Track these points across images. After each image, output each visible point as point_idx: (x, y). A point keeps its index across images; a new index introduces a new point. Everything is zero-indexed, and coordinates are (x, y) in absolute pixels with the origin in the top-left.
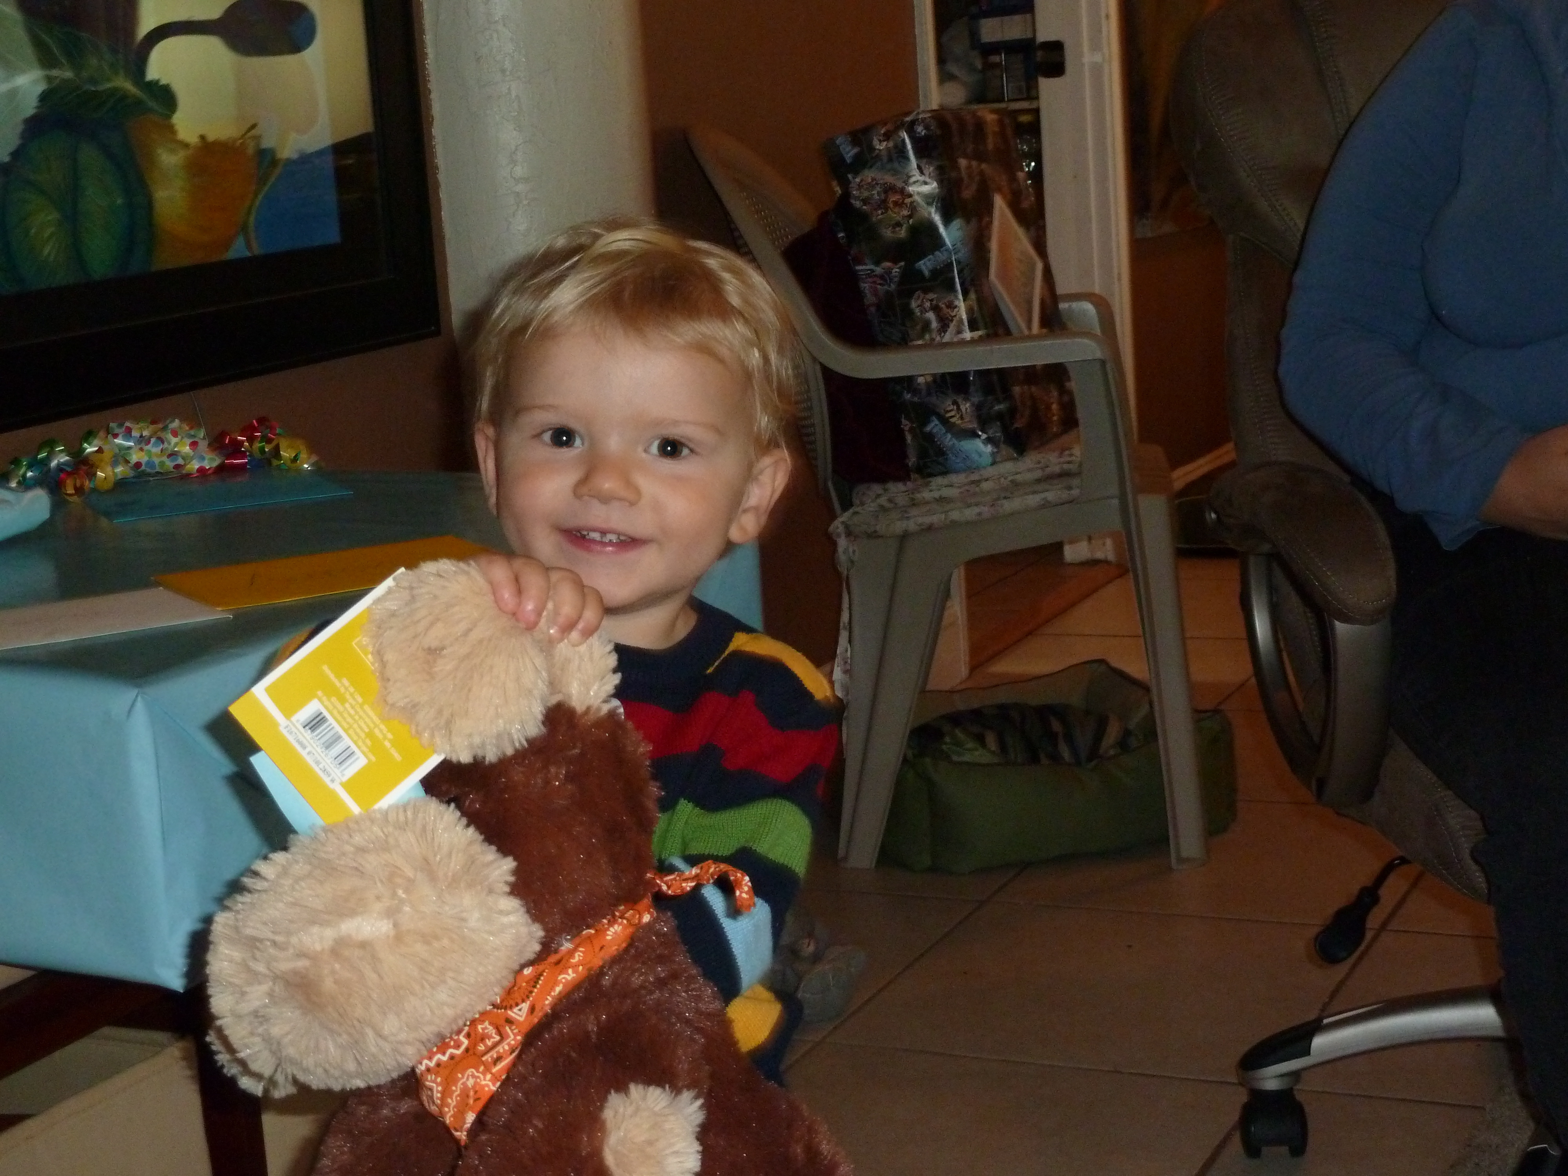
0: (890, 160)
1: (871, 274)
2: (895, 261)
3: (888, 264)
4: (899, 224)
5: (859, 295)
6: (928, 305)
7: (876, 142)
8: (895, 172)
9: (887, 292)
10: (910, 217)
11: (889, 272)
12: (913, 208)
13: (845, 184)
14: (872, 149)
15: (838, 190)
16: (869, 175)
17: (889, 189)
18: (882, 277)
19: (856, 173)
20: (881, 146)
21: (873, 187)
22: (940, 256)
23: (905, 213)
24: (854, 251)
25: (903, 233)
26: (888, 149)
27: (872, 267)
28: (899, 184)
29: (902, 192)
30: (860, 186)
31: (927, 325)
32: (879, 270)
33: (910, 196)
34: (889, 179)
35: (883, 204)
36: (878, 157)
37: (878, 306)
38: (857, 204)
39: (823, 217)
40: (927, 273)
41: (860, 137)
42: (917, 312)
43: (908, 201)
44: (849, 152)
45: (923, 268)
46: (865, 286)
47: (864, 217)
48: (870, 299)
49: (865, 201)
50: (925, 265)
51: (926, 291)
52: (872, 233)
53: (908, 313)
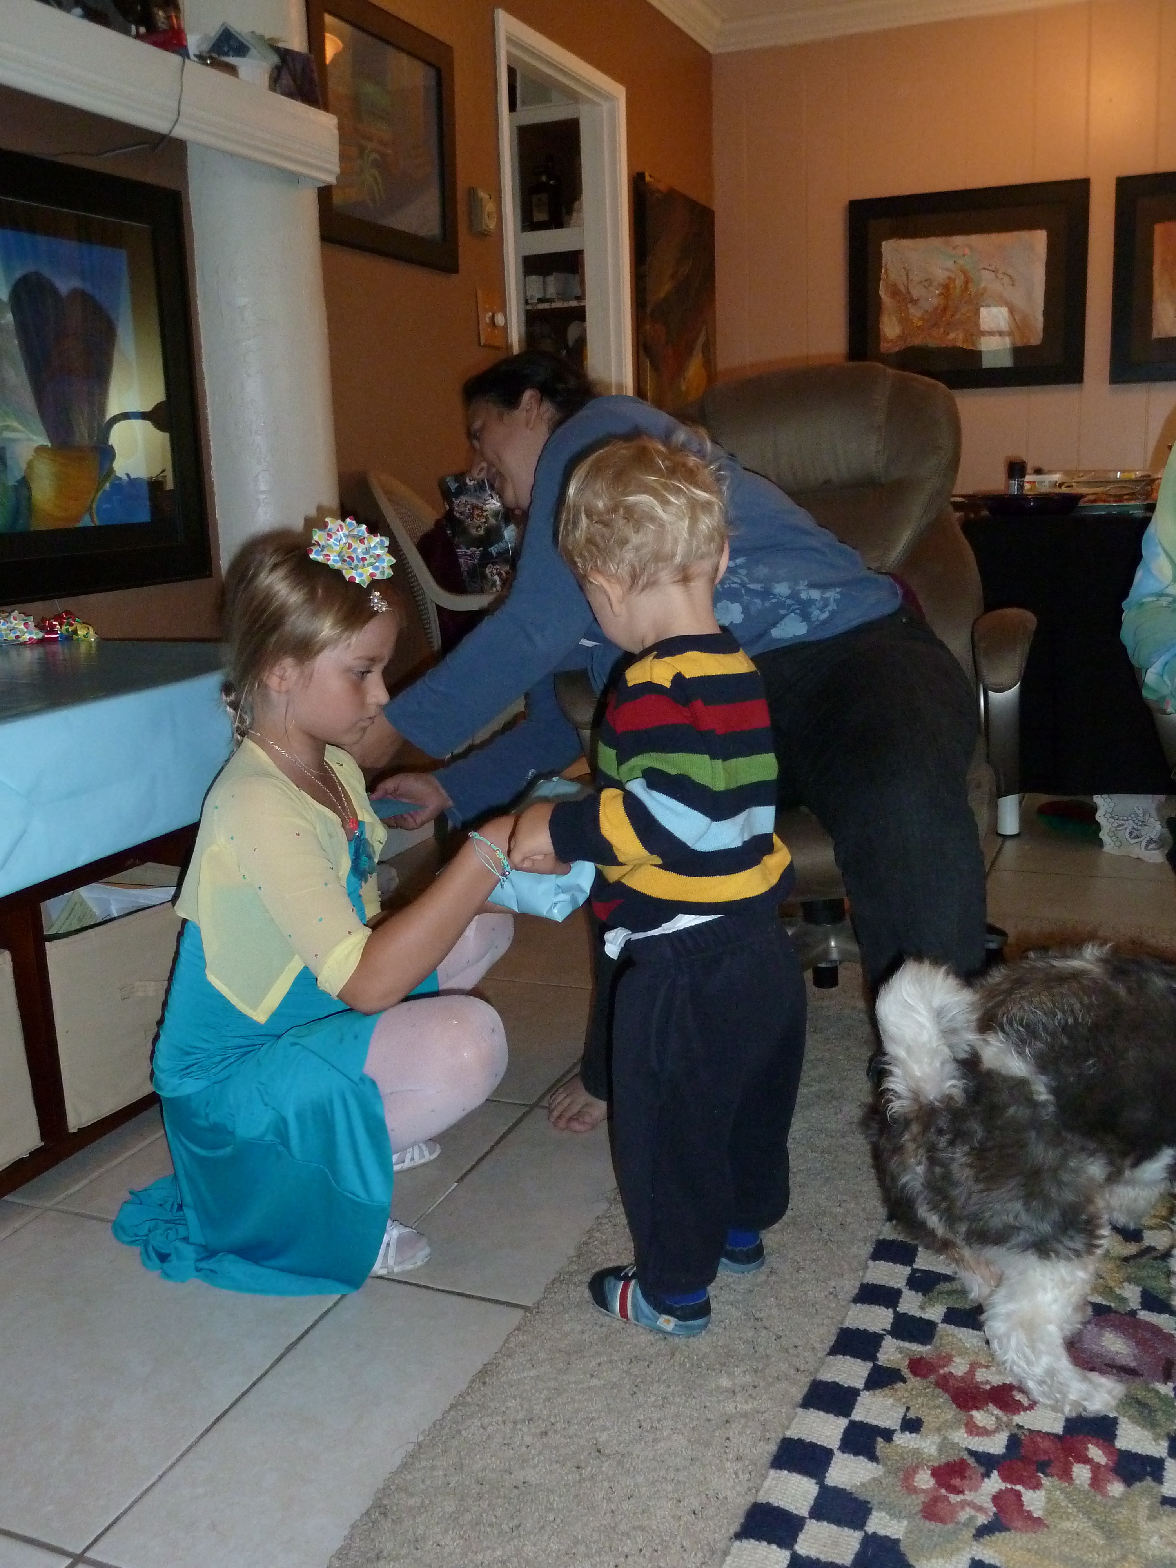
0: (475, 491)
1: (465, 554)
2: (478, 548)
3: (473, 549)
4: (480, 527)
5: (459, 565)
6: (495, 571)
7: (468, 481)
8: (478, 498)
9: (474, 564)
10: (485, 523)
11: (474, 553)
12: (487, 518)
13: (451, 503)
14: (466, 485)
15: (448, 507)
16: (463, 499)
17: (474, 507)
18: (470, 556)
19: (457, 498)
20: (470, 483)
21: (466, 506)
22: (502, 545)
23: (484, 520)
24: (456, 540)
25: (482, 532)
26: (474, 484)
27: (466, 550)
28: (480, 505)
29: (481, 509)
30: (459, 505)
31: (494, 582)
32: (469, 552)
33: (486, 511)
34: (474, 501)
35: (471, 515)
36: (469, 489)
37: (468, 573)
38: (457, 515)
39: (438, 523)
40: (495, 554)
41: (460, 477)
42: (489, 575)
43: (484, 514)
44: (453, 486)
45: (493, 551)
46: (462, 560)
47: (460, 522)
48: (464, 567)
49: (461, 513)
50: (493, 550)
51: (494, 564)
52: (465, 531)
53: (484, 576)
